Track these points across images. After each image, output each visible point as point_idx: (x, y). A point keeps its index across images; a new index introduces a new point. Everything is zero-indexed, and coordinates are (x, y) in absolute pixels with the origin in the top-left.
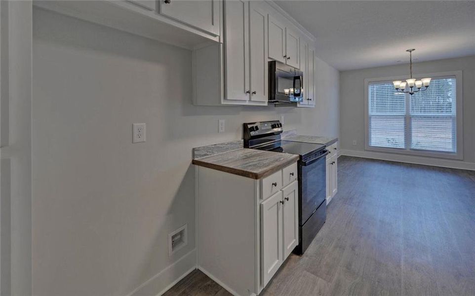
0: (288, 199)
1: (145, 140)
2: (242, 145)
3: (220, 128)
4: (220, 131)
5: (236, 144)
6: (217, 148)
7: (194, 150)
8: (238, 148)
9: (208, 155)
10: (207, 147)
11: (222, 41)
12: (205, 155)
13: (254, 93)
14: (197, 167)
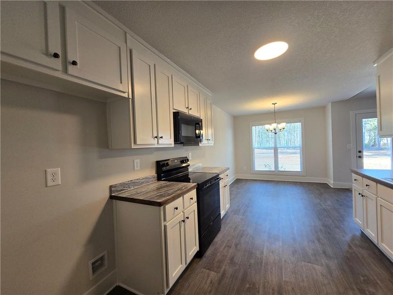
0: (188, 218)
1: (60, 183)
2: (156, 178)
3: (135, 167)
4: (135, 169)
5: (150, 178)
6: (133, 183)
7: (111, 187)
8: (153, 181)
9: (124, 190)
10: (124, 183)
11: (131, 97)
12: (122, 190)
13: (162, 137)
14: (114, 201)
